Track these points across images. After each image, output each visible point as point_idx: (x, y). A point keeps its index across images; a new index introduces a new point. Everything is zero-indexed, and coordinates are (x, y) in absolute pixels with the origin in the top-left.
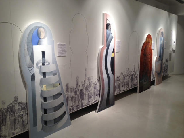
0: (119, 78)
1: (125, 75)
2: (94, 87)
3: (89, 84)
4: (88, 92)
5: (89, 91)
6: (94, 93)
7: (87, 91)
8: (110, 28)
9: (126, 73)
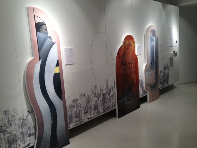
0: (77, 102)
1: (90, 96)
2: (20, 124)
3: (8, 122)
4: (7, 135)
5: (10, 133)
6: (22, 133)
7: (3, 133)
8: (46, 30)
9: (90, 94)
